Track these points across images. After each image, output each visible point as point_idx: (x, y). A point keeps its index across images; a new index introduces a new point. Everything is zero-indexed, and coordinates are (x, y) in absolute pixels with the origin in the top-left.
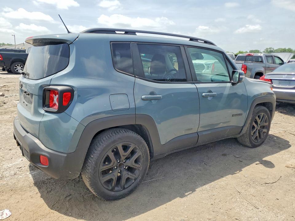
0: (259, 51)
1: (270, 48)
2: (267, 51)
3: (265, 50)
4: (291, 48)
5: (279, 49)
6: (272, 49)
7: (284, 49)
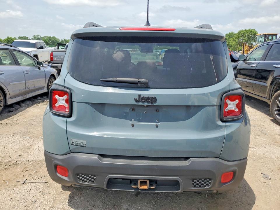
0: (28, 38)
1: (38, 36)
2: (35, 38)
3: (33, 37)
4: (55, 37)
5: (45, 37)
6: (39, 36)
7: (49, 37)
